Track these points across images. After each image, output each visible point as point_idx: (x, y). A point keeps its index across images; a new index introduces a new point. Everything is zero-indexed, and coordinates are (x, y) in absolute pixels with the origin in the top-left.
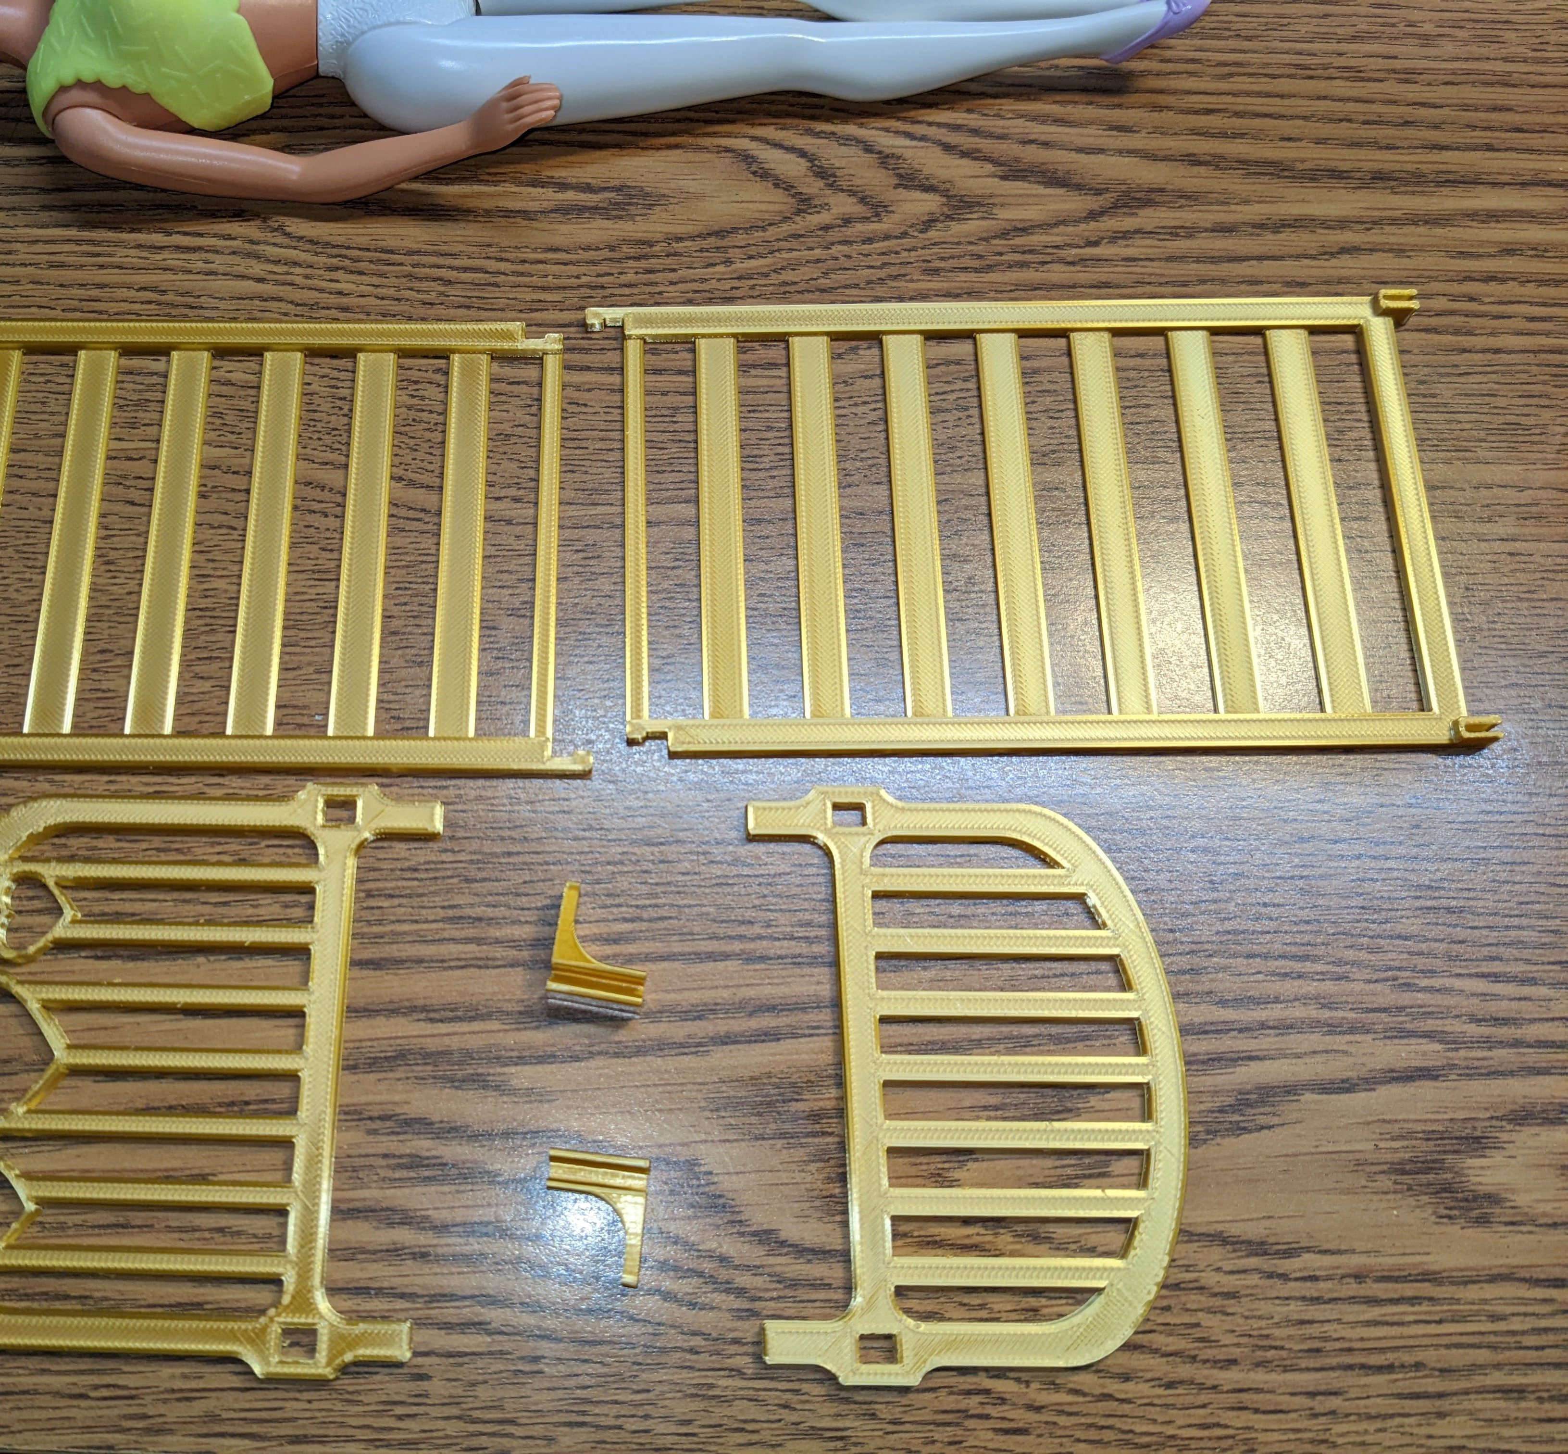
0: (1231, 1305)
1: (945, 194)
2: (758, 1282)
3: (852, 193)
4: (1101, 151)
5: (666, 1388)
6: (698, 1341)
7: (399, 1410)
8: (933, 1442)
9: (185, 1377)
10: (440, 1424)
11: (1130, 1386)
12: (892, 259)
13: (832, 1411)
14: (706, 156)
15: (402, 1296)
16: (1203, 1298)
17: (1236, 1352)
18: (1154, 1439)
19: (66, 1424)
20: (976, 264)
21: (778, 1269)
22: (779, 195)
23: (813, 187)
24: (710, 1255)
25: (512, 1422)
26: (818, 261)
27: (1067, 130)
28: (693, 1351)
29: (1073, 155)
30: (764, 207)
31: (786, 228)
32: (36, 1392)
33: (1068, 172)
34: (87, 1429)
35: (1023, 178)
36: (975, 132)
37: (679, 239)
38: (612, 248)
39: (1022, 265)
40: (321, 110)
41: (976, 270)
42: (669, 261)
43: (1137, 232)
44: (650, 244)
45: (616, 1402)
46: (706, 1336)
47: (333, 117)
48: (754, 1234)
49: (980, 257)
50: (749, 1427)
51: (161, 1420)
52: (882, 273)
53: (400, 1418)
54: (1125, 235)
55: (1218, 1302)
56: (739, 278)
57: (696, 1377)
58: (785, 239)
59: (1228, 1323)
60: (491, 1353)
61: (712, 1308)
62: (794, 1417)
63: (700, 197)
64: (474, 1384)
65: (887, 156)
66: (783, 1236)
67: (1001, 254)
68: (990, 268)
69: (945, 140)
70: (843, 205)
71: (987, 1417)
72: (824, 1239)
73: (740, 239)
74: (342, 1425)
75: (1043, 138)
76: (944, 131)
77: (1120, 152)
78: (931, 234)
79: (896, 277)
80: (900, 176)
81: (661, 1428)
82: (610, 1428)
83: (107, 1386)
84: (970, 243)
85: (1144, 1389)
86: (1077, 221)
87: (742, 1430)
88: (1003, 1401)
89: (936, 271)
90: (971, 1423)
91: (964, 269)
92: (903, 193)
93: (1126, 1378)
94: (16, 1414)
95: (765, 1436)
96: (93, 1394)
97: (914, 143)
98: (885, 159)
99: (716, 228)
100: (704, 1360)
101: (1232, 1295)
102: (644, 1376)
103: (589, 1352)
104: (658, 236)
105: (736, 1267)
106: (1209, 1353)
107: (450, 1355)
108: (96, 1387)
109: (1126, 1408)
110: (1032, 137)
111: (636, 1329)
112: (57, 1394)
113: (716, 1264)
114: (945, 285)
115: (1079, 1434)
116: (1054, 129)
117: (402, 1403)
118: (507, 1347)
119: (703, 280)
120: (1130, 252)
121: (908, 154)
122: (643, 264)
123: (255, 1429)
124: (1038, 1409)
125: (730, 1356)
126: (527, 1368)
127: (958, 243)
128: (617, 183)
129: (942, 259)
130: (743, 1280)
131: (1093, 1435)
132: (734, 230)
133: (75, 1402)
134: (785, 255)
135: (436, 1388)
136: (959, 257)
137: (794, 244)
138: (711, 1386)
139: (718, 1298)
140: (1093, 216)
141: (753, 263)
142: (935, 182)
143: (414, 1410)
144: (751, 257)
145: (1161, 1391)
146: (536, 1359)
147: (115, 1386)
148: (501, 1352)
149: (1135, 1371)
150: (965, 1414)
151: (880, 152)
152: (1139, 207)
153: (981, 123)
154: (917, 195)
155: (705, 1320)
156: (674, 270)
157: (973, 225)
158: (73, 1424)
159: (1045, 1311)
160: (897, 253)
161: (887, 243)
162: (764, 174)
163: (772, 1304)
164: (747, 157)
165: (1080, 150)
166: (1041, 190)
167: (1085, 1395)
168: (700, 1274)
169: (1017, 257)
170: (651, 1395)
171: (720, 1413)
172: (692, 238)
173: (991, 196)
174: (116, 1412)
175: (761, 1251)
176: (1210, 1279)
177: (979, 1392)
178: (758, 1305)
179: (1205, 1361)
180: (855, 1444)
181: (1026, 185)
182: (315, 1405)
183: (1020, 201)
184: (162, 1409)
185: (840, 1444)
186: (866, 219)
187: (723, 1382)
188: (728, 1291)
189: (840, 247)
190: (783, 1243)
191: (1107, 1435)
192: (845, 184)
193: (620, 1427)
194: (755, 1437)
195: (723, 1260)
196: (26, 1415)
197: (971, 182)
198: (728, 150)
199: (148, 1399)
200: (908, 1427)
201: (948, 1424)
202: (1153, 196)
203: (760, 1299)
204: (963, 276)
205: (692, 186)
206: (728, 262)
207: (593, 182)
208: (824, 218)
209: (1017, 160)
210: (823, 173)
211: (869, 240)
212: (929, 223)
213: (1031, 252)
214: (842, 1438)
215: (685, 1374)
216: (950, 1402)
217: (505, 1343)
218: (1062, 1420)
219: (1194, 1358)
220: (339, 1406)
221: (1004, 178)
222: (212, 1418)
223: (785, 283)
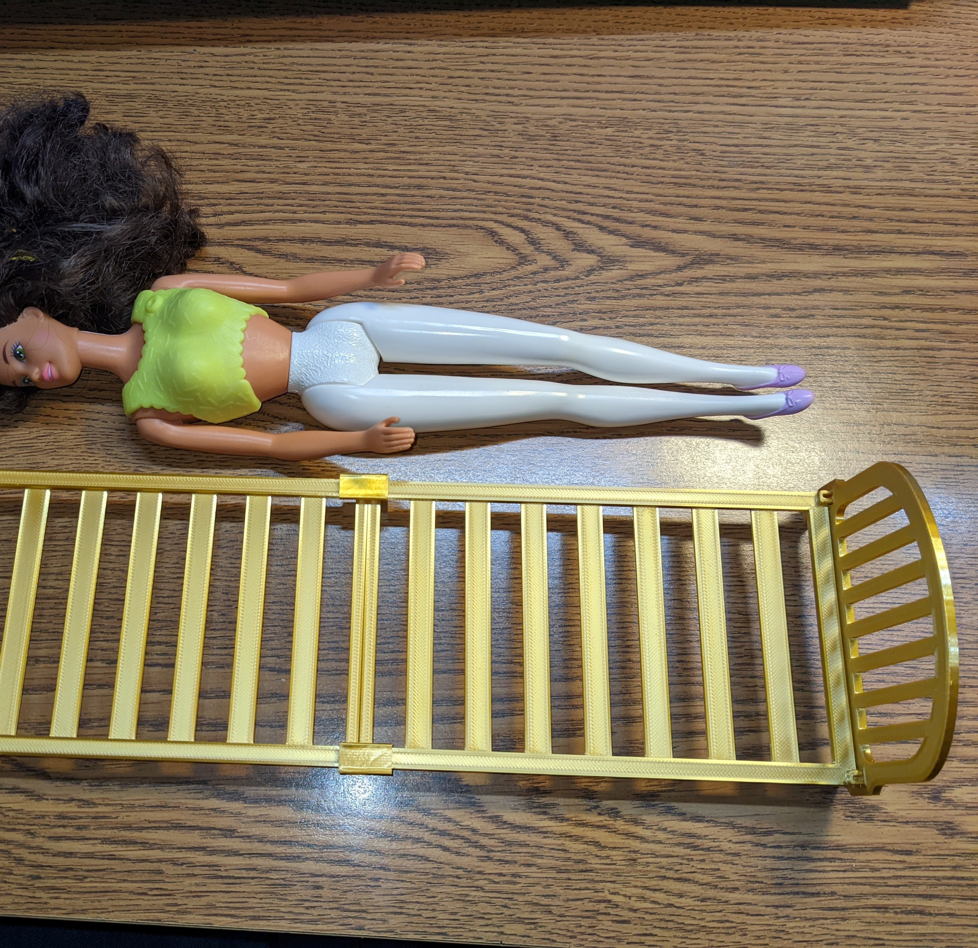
0: (736, 860)
1: (600, 255)
2: (492, 842)
3: (549, 253)
4: (685, 232)
5: (444, 896)
6: (460, 872)
7: (307, 904)
8: (581, 926)
9: (197, 885)
10: (328, 912)
11: (683, 900)
12: (569, 291)
13: (530, 909)
14: (470, 231)
15: (309, 846)
16: (721, 856)
17: (738, 884)
18: (694, 927)
19: (136, 908)
20: (615, 295)
21: (502, 836)
22: (509, 255)
23: (528, 250)
24: (467, 828)
25: (364, 911)
26: (530, 292)
27: (668, 219)
28: (458, 877)
29: (670, 234)
30: (501, 261)
31: (513, 273)
32: (121, 891)
33: (667, 244)
34: (147, 911)
35: (642, 246)
36: (617, 220)
37: (455, 279)
38: (419, 283)
39: (640, 296)
40: (261, 201)
41: (615, 298)
42: (449, 290)
43: (703, 278)
44: (439, 281)
45: (418, 902)
46: (465, 870)
47: (268, 205)
48: (490, 817)
49: (618, 291)
50: (486, 916)
51: (185, 907)
52: (564, 300)
53: (307, 908)
54: (696, 280)
55: (729, 858)
56: (487, 301)
57: (459, 891)
58: (512, 280)
59: (735, 869)
60: (354, 876)
61: (468, 855)
62: (510, 912)
63: (467, 254)
64: (345, 892)
65: (569, 233)
66: (505, 819)
67: (629, 289)
68: (623, 297)
69: (602, 224)
70: (544, 260)
71: (609, 914)
72: (526, 821)
73: (488, 279)
74: (278, 911)
75: (654, 224)
76: (600, 219)
77: (695, 232)
78: (592, 277)
79: (573, 302)
80: (575, 244)
81: (441, 916)
82: (415, 915)
83: (157, 889)
84: (613, 283)
85: (690, 901)
86: (671, 272)
87: (483, 918)
88: (617, 906)
89: (594, 299)
90: (600, 917)
91: (609, 298)
92: (577, 254)
93: (681, 896)
94: (111, 903)
95: (495, 921)
96: (149, 893)
97: (583, 226)
98: (567, 234)
99: (475, 272)
100: (463, 882)
101: (737, 855)
102: (432, 889)
103: (405, 876)
104: (444, 277)
105: (480, 835)
106: (724, 884)
107: (333, 876)
108: (152, 889)
109: (681, 911)
110: (648, 223)
111: (429, 865)
112: (131, 892)
113: (469, 833)
114: (599, 307)
115: (655, 924)
116: (660, 218)
117: (308, 900)
118: (363, 873)
119: (468, 302)
120: (699, 289)
121: (580, 231)
122: (435, 292)
123: (233, 912)
124: (635, 911)
125: (477, 880)
126: (372, 884)
127: (607, 283)
128: (421, 246)
129: (597, 292)
130: (484, 841)
131: (663, 924)
132: (485, 274)
133: (141, 897)
134: (512, 288)
135: (326, 893)
136: (607, 291)
137: (517, 282)
138: (467, 895)
139: (471, 850)
140: (680, 268)
141: (495, 292)
142: (593, 248)
143: (315, 904)
144: (494, 289)
145: (698, 903)
146: (377, 880)
147: (161, 889)
148: (359, 876)
149: (686, 892)
150: (598, 912)
151: (564, 231)
152: (704, 264)
153: (620, 214)
154: (585, 255)
155: (463, 861)
156: (452, 296)
157: (615, 273)
158: (139, 908)
159: (639, 860)
160: (573, 288)
161: (567, 282)
162: (501, 242)
163: (499, 854)
164: (492, 232)
165: (674, 231)
166: (652, 253)
167: (659, 904)
168: (463, 838)
169: (638, 291)
170: (436, 899)
171: (472, 909)
172: (462, 278)
173: (625, 256)
174: (162, 902)
175: (494, 826)
176: (726, 846)
177: (604, 901)
178: (491, 854)
179: (722, 888)
180: (541, 927)
181: (644, 250)
182: (263, 901)
183: (641, 259)
184: (186, 901)
185: (533, 926)
186: (556, 269)
187: (473, 893)
188: (476, 847)
189: (542, 284)
190: (505, 823)
191: (670, 925)
192: (545, 248)
193: (420, 915)
194: (489, 922)
195: (474, 831)
196: (115, 903)
197: (614, 248)
198: (482, 228)
199: (178, 896)
200: (568, 918)
201: (589, 917)
202: (713, 258)
203: (492, 851)
204: (608, 302)
205: (463, 249)
206: (481, 292)
207: (409, 245)
208: (533, 268)
209: (639, 236)
210: (533, 242)
211: (558, 281)
212: (590, 271)
213: (646, 288)
214: (534, 923)
215: (453, 889)
216: (590, 906)
217: (361, 871)
218: (647, 917)
219: (716, 887)
220: (276, 901)
221: (632, 246)
222: (211, 906)
223: (512, 304)
